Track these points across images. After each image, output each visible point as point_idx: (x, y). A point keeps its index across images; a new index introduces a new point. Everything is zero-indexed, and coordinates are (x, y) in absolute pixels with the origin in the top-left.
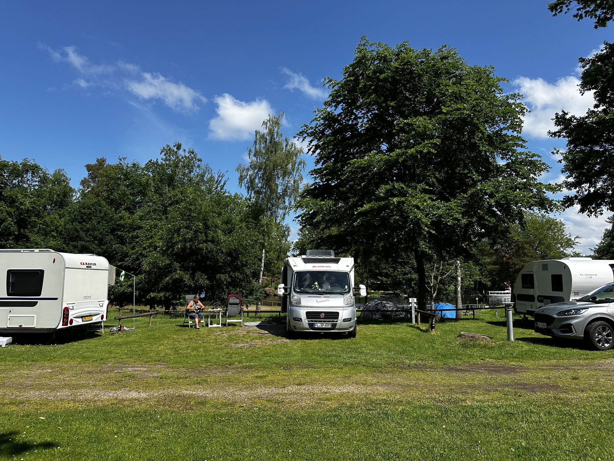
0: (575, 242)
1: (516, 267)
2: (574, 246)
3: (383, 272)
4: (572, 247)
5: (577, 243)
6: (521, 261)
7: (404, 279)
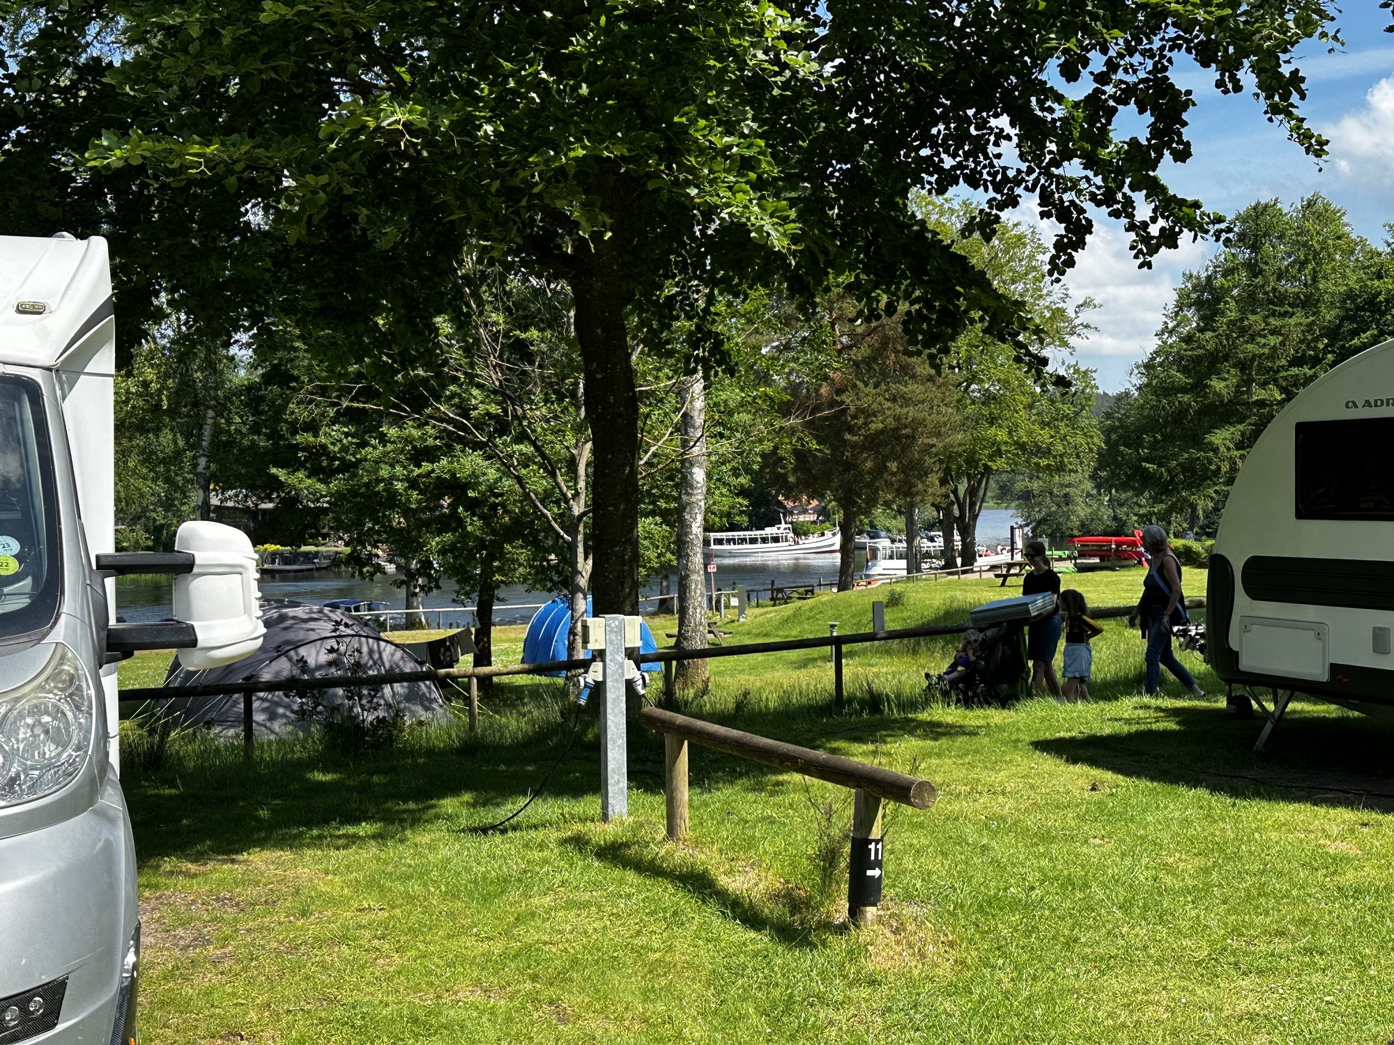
0: (1077, 322)
1: (873, 426)
2: (1073, 340)
3: (297, 447)
4: (1065, 344)
5: (1087, 326)
6: (894, 399)
7: (413, 483)
